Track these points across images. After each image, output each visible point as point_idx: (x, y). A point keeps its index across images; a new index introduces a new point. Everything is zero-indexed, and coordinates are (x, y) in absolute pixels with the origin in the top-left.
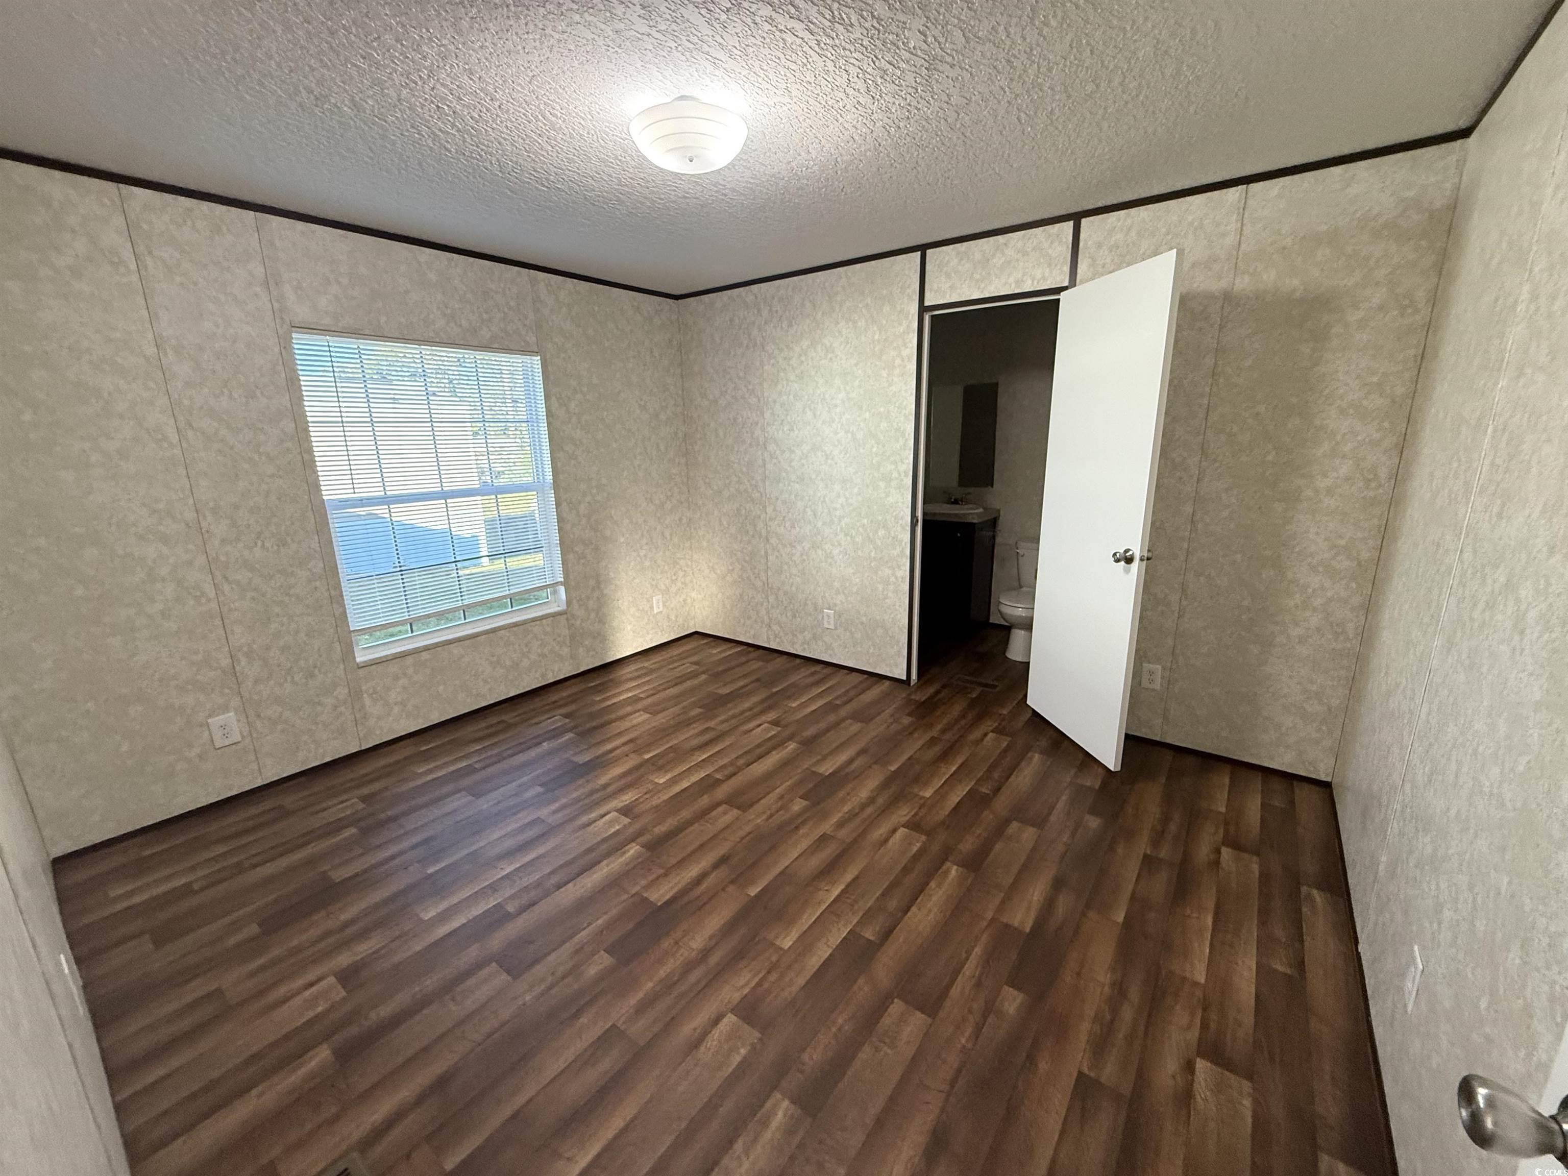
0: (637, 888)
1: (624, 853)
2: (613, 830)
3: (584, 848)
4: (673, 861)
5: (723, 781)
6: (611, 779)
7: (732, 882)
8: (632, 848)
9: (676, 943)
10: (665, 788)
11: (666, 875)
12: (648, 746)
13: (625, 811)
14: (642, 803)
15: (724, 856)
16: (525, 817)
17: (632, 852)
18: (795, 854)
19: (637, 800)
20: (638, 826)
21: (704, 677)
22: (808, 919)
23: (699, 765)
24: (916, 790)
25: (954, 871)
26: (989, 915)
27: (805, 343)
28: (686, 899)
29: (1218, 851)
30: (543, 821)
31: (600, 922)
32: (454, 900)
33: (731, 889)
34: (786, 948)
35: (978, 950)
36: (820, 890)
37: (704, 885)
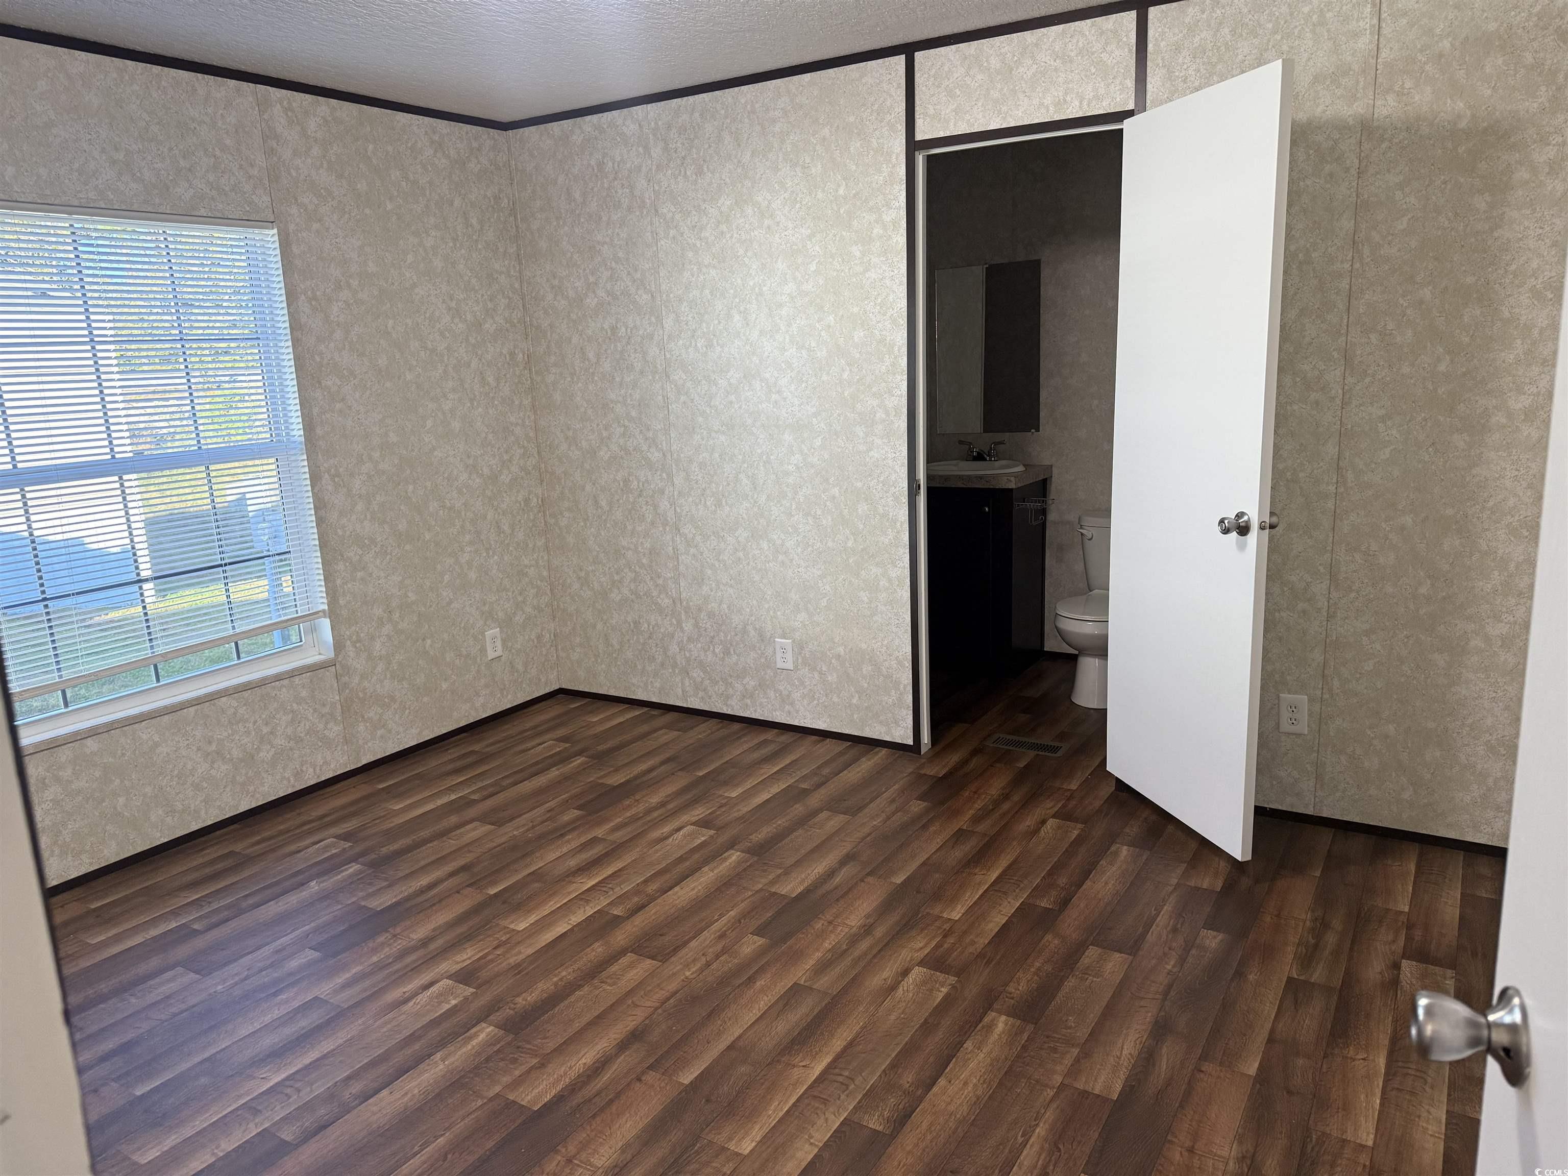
0: (497, 1089)
1: (471, 1038)
2: (446, 1007)
3: (400, 1037)
4: (551, 1045)
5: (628, 918)
6: (434, 930)
7: (651, 1067)
8: (481, 1031)
9: (569, 1161)
10: (529, 937)
11: (542, 1065)
12: (493, 876)
13: (464, 977)
14: (492, 961)
15: (636, 1029)
16: (293, 998)
17: (482, 1036)
18: (750, 1017)
19: (479, 959)
20: (486, 998)
21: (580, 760)
22: (776, 1110)
23: (584, 897)
24: (936, 911)
25: (1002, 1024)
26: (1058, 1079)
27: (726, 202)
28: (578, 1098)
29: (1396, 966)
30: (326, 1002)
31: (441, 1141)
32: (188, 1131)
33: (651, 1077)
34: (746, 1152)
35: (1041, 1130)
36: (794, 1066)
37: (606, 1076)
